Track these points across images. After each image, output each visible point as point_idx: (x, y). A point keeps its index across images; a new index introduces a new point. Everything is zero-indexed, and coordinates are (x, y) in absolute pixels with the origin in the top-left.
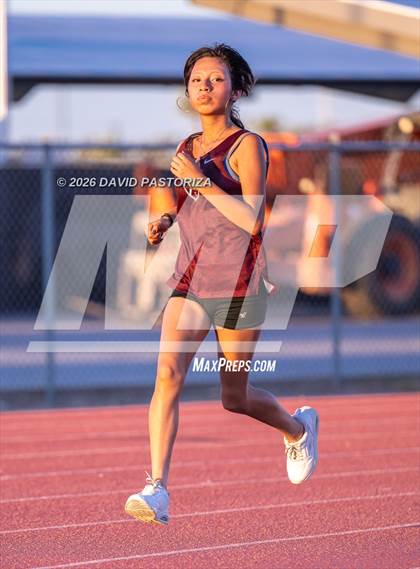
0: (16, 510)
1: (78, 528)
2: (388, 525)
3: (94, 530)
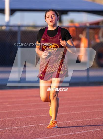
0: (11, 113)
1: (26, 118)
2: (101, 117)
3: (30, 118)
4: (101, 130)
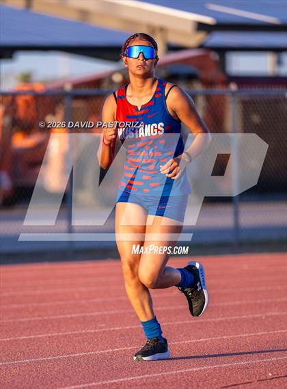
2: (103, 350)
4: (103, 385)
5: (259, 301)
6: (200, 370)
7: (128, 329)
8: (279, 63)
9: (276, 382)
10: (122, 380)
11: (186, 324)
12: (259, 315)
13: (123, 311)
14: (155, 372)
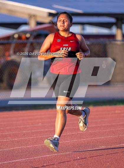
2: (10, 148)
4: (9, 163)
5: (74, 127)
6: (49, 156)
7: (20, 140)
8: (83, 29)
9: (81, 160)
10: (17, 160)
11: (44, 137)
12: (74, 133)
13: (18, 132)
14: (31, 157)
